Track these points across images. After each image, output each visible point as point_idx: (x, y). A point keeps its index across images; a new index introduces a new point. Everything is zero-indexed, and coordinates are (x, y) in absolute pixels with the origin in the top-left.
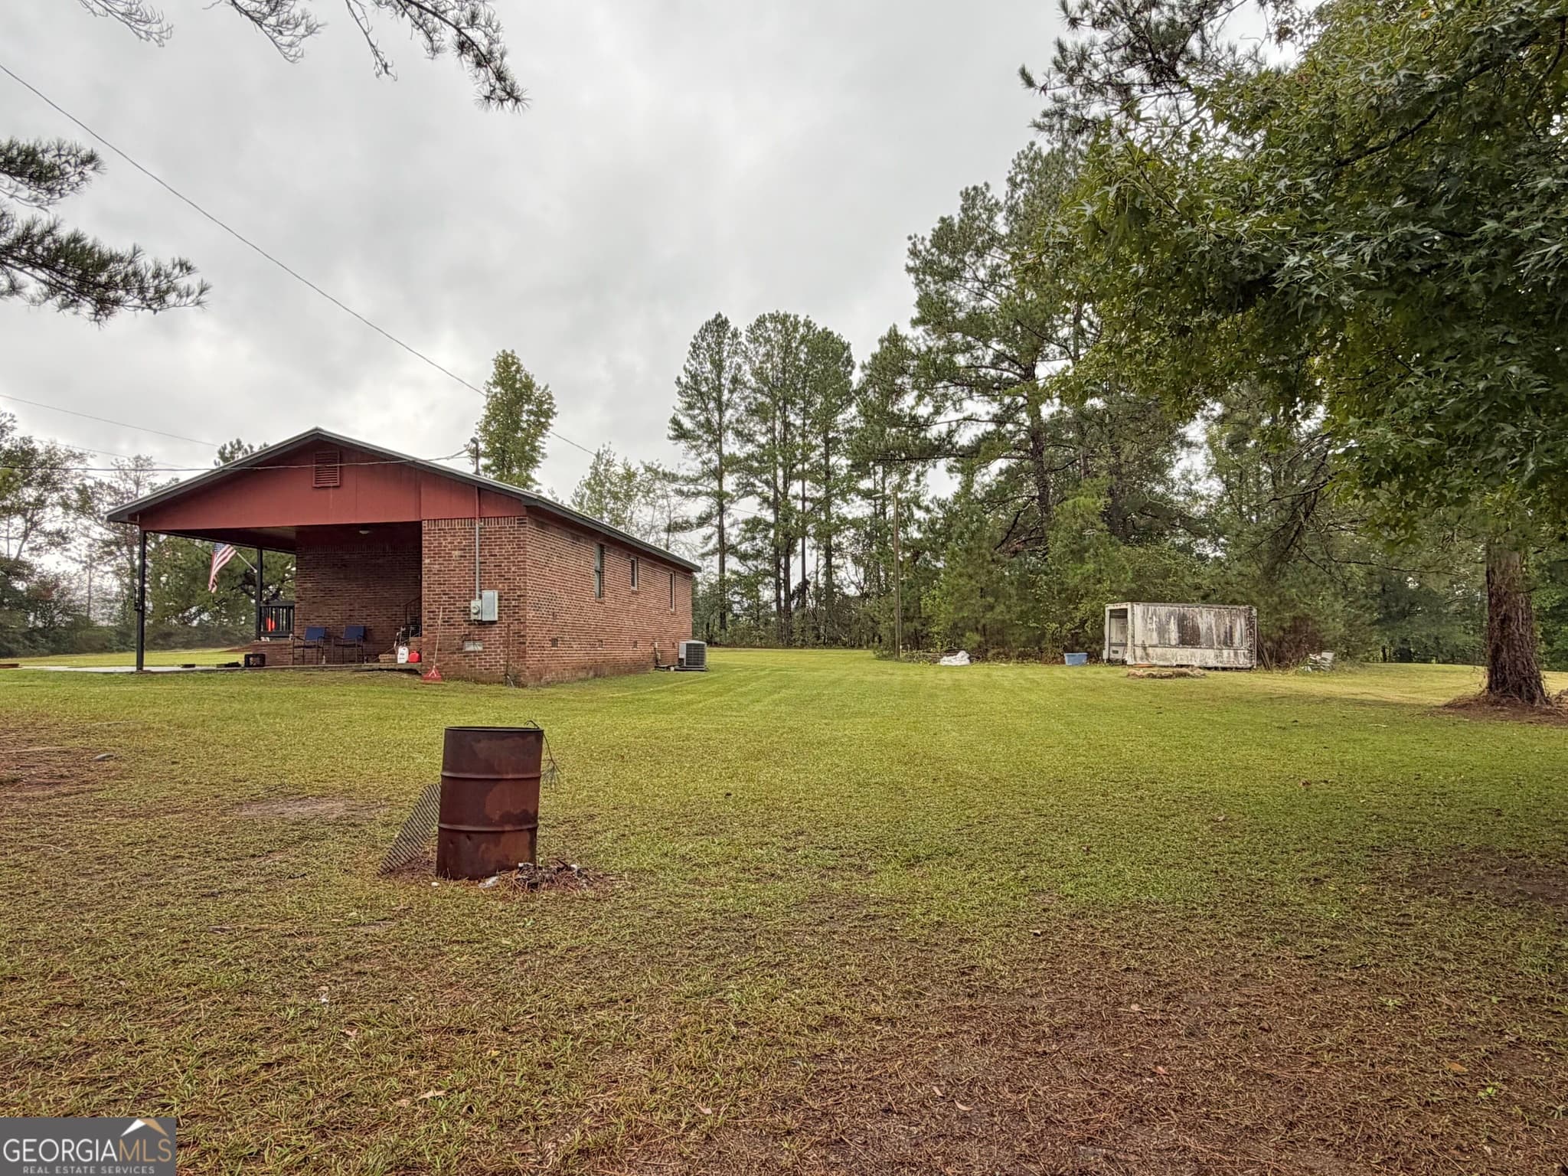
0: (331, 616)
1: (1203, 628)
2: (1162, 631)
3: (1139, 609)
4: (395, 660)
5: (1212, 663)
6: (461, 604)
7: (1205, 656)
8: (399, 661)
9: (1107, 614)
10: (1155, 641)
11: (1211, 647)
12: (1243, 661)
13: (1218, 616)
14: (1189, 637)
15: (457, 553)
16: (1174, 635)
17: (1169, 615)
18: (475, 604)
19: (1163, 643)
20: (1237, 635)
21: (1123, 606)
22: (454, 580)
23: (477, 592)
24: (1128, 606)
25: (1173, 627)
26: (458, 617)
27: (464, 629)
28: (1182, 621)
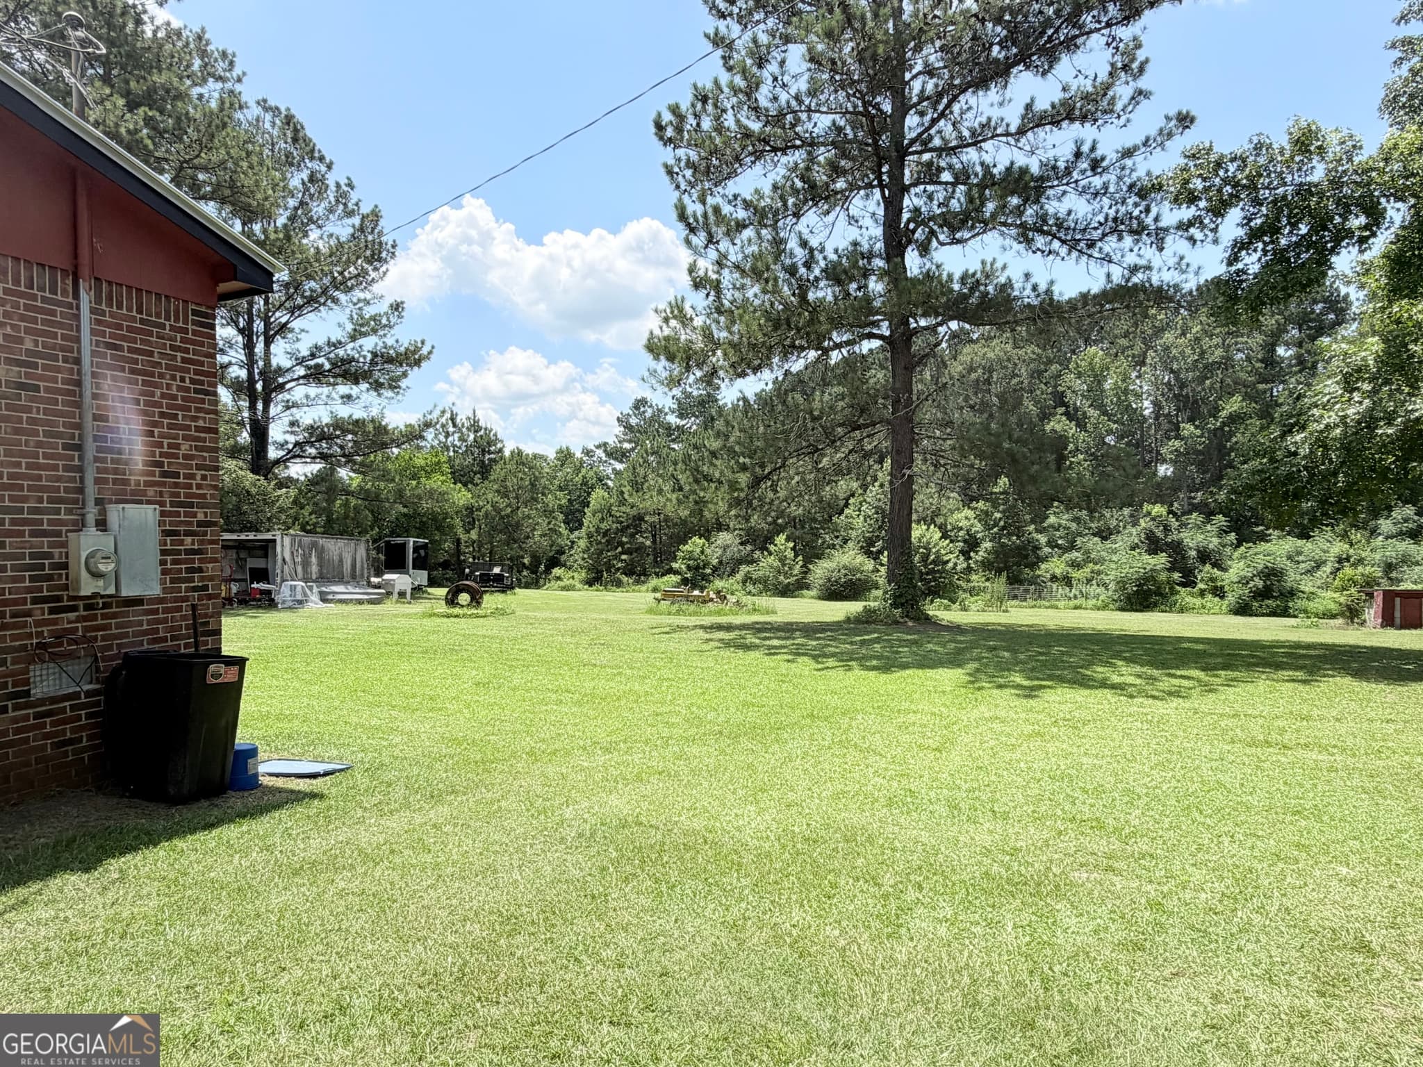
16: (314, 569)
17: (311, 544)
24: (278, 536)
25: (314, 560)
28: (320, 551)
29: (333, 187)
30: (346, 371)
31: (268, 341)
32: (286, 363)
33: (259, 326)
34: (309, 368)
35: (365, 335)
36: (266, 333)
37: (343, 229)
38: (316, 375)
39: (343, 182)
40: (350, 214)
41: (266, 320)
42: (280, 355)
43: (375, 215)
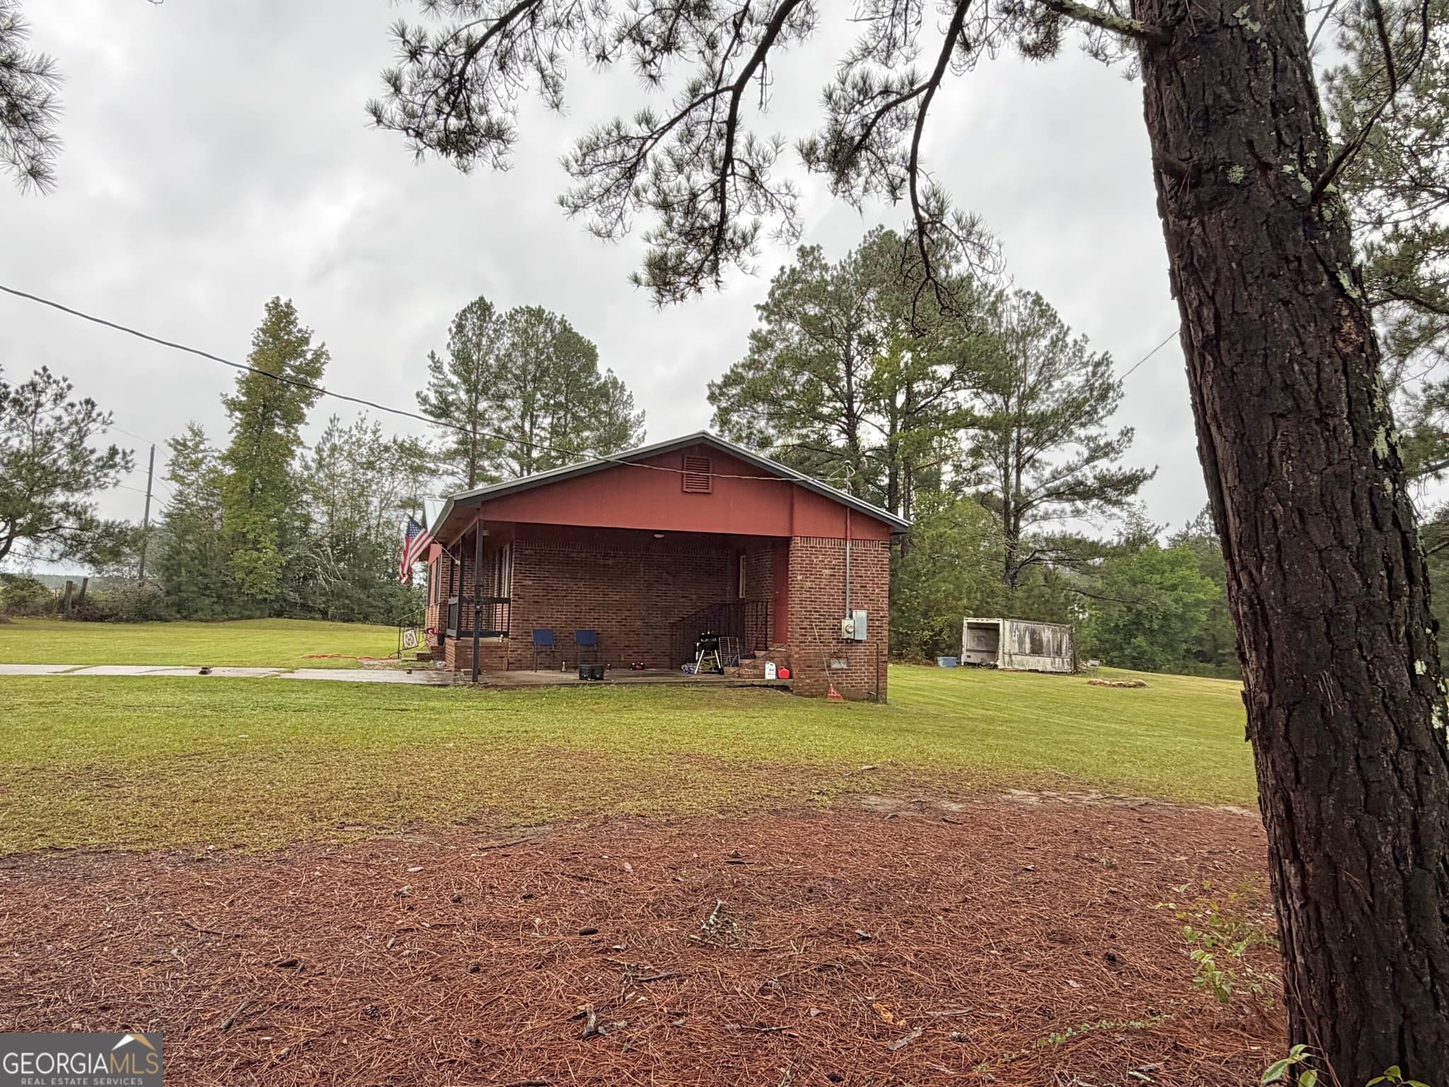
0: (556, 617)
1: (1045, 639)
2: (1021, 643)
3: (1008, 624)
4: (763, 676)
5: (1049, 668)
6: (831, 622)
7: (1044, 662)
8: (767, 677)
9: (965, 625)
10: (1017, 651)
11: (1049, 656)
12: (1067, 668)
13: (1054, 632)
14: (1037, 649)
15: (827, 572)
16: (1028, 646)
17: (1027, 629)
18: (846, 623)
19: (1022, 653)
20: (1064, 647)
21: (994, 621)
22: (825, 598)
23: (848, 612)
24: (1001, 622)
25: (1027, 640)
26: (827, 634)
27: (834, 647)
28: (1033, 633)
29: (1071, 344)
30: (1077, 492)
31: (1019, 469)
32: (1033, 486)
33: (1012, 460)
34: (1047, 490)
35: (1098, 458)
36: (1017, 466)
37: (1076, 379)
38: (1055, 494)
39: (1079, 338)
40: (1085, 365)
41: (1018, 453)
42: (1028, 480)
43: (1105, 361)
